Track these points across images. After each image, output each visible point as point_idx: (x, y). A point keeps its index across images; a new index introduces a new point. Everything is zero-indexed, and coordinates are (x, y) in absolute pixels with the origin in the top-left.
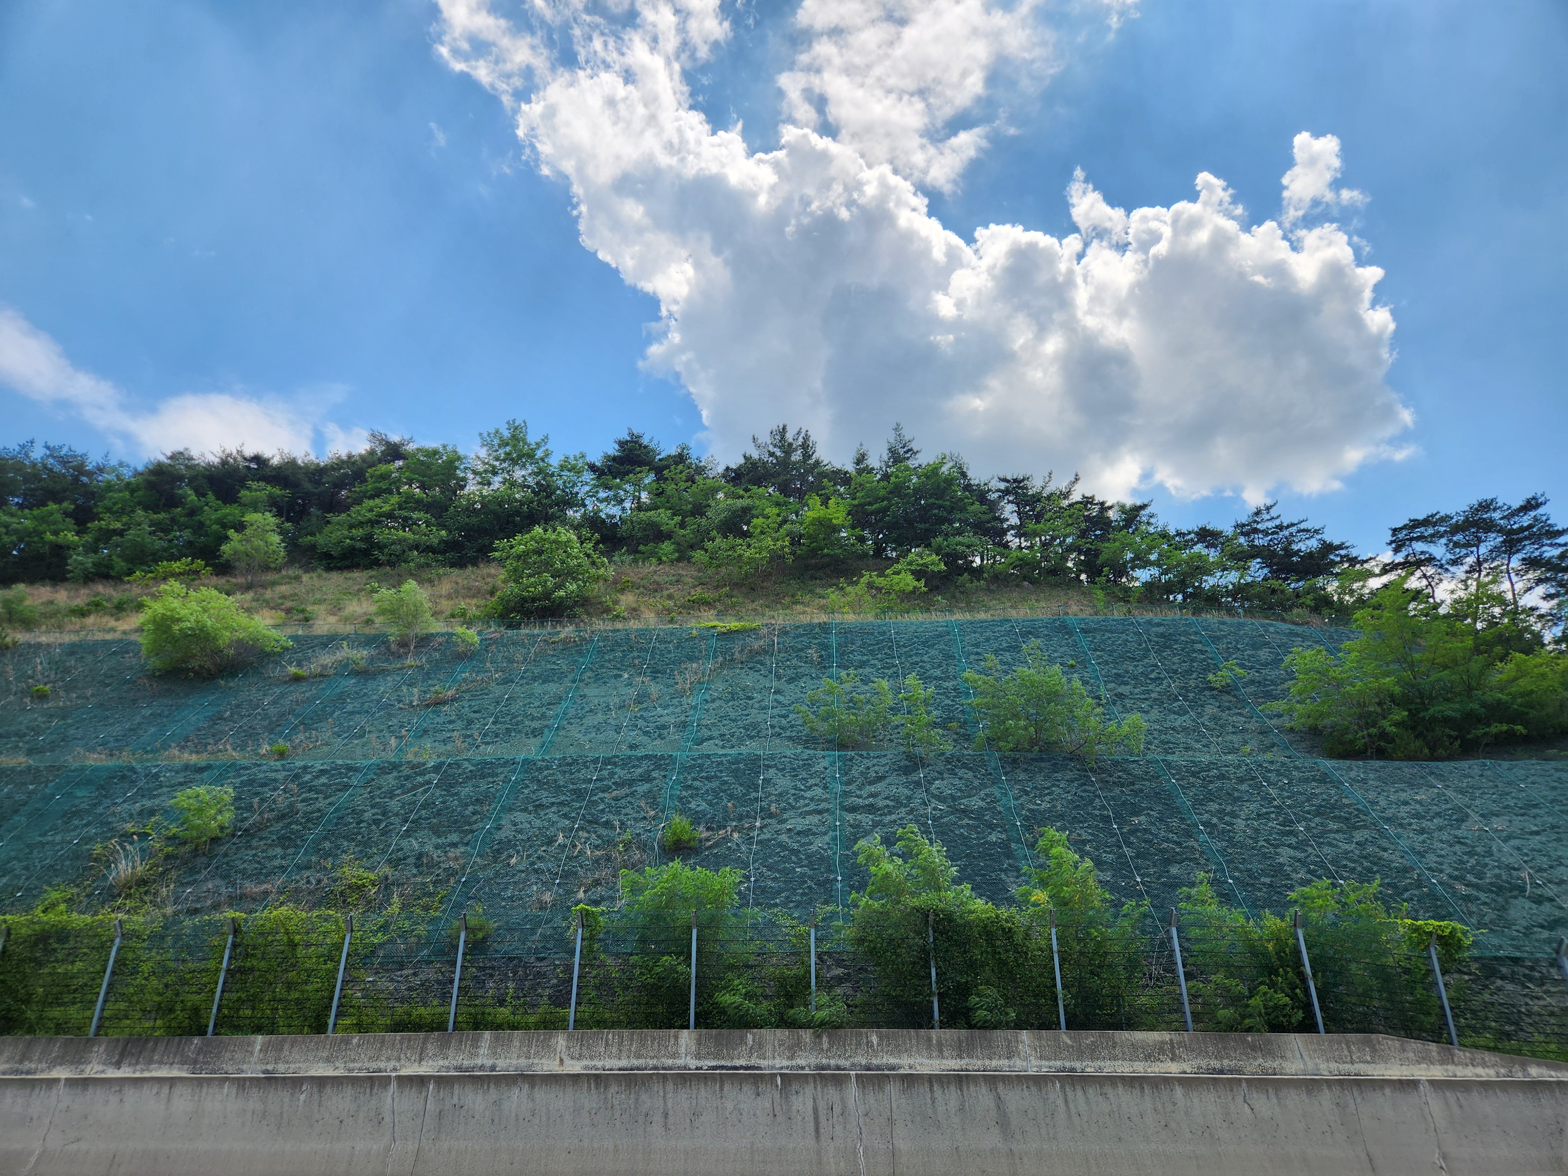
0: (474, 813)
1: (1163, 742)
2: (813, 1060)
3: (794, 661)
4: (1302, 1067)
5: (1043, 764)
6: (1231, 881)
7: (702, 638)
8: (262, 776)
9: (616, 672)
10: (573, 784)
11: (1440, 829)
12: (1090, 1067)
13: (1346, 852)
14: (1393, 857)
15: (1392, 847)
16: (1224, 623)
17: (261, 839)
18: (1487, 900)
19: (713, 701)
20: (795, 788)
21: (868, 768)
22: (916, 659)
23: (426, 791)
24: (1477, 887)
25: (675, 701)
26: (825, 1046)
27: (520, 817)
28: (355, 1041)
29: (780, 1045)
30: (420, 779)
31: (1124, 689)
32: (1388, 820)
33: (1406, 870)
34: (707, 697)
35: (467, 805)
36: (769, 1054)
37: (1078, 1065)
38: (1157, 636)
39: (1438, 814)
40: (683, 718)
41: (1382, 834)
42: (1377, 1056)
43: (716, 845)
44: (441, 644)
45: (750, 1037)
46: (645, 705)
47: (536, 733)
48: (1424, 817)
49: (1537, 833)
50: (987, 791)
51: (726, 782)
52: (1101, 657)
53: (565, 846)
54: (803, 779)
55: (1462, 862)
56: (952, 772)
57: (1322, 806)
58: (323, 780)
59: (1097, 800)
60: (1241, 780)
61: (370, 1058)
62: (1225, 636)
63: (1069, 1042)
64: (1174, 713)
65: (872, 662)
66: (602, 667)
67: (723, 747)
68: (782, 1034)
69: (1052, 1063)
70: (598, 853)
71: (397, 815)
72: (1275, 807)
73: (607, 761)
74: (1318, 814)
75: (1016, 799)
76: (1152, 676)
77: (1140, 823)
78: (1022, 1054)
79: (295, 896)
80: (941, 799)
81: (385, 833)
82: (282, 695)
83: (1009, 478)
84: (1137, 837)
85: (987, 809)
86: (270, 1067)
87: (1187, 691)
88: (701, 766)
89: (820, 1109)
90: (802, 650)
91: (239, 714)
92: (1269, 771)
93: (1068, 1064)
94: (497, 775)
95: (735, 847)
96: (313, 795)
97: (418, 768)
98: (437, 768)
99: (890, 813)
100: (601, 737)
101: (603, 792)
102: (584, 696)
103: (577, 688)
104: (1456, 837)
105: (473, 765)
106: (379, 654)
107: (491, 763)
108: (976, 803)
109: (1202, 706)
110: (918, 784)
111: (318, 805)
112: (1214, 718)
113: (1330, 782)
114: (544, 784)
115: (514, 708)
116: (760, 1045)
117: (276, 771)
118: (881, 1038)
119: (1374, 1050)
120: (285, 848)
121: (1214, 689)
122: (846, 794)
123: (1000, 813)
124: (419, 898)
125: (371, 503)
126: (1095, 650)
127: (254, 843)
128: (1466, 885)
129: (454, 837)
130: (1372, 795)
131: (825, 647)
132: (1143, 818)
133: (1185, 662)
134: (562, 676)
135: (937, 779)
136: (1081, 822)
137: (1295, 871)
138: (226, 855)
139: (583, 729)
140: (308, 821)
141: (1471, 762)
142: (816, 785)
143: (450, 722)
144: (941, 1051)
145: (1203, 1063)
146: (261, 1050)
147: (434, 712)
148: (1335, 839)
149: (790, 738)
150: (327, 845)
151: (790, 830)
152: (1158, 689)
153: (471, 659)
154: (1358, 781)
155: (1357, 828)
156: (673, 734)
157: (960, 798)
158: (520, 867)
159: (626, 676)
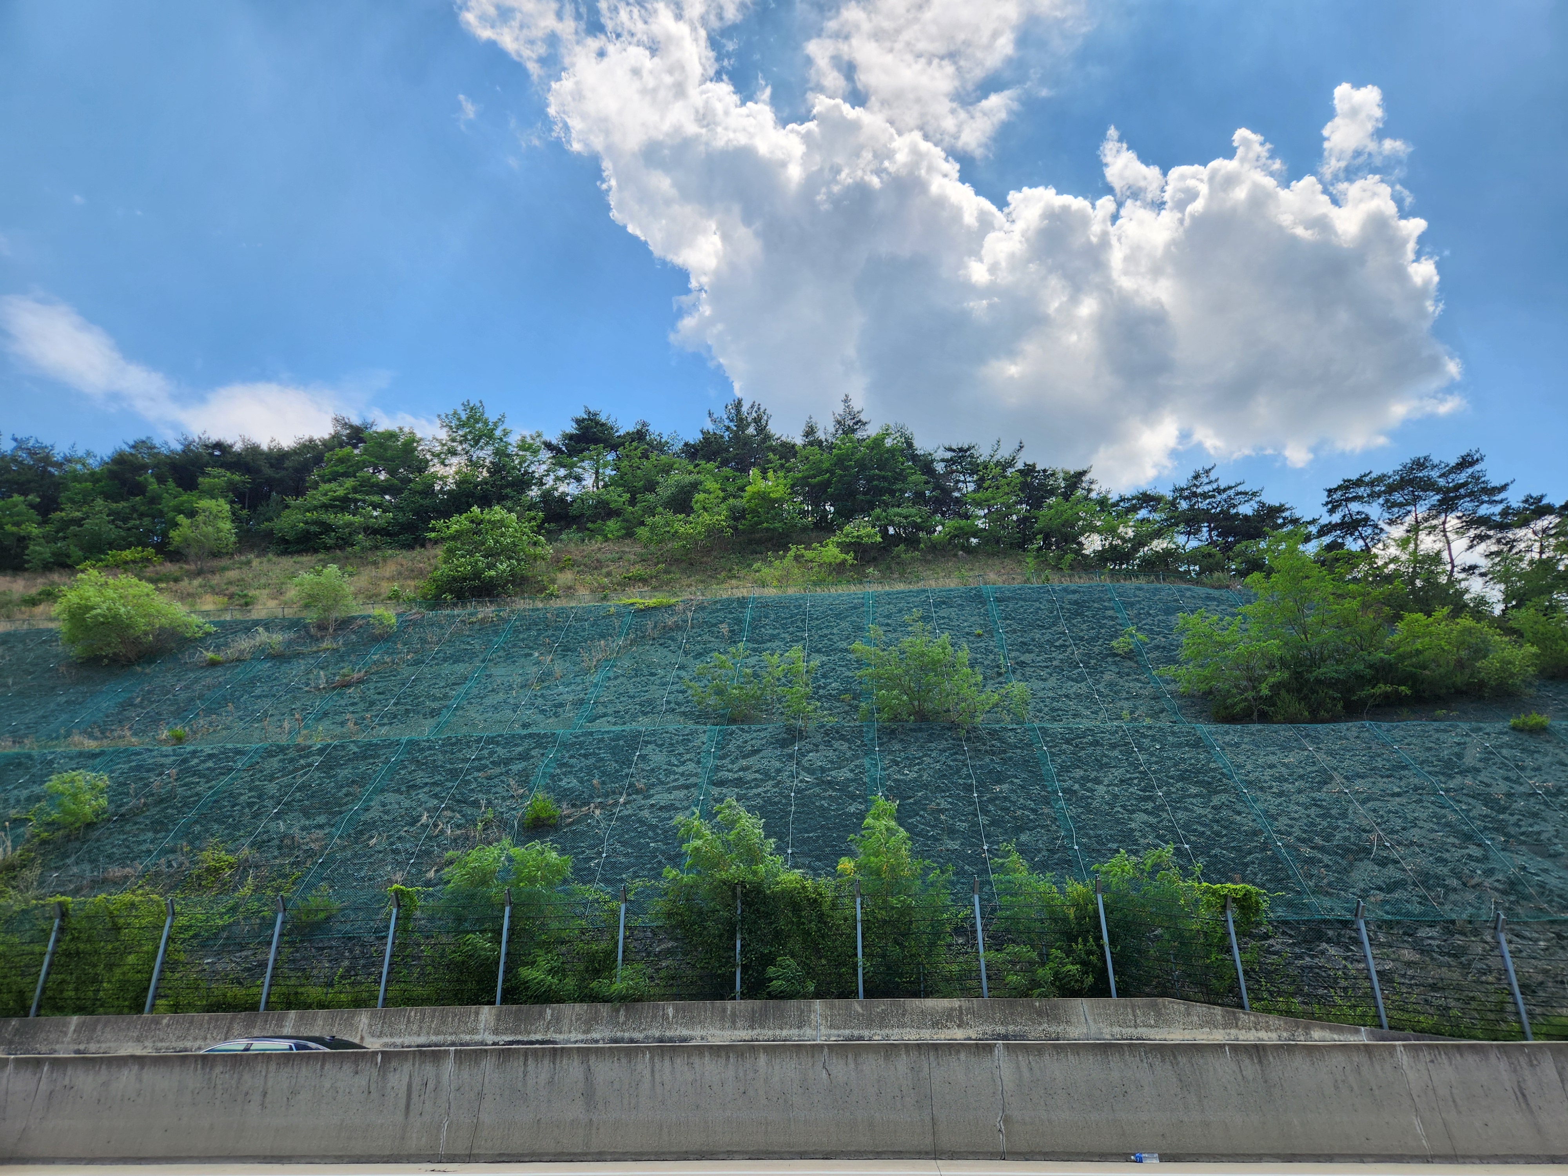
0: (346, 795)
1: (1053, 710)
2: (607, 1034)
3: (706, 637)
4: (1085, 1031)
5: (920, 735)
6: (1076, 847)
7: (619, 615)
8: (151, 761)
9: (527, 651)
10: (451, 764)
11: (1300, 792)
12: (878, 1036)
13: (1200, 816)
14: (1245, 821)
15: (1247, 811)
16: (1140, 589)
17: (136, 823)
18: (1330, 863)
19: (616, 678)
20: (669, 764)
21: (746, 742)
22: (825, 631)
23: (305, 774)
24: (1322, 849)
25: (578, 680)
26: (622, 1019)
27: (391, 797)
28: (165, 1021)
29: (577, 1020)
30: (302, 762)
31: (1027, 658)
32: (1249, 784)
33: (1255, 833)
34: (611, 674)
35: (342, 787)
36: (565, 1028)
37: (866, 1033)
38: (1070, 603)
39: (1301, 777)
40: (581, 696)
41: (1239, 797)
42: (1162, 1020)
43: (577, 822)
44: (361, 627)
45: (549, 1012)
46: (546, 684)
47: (434, 713)
48: (1286, 780)
49: (1398, 795)
50: (857, 762)
51: (602, 759)
52: (1010, 625)
53: (427, 826)
54: (679, 754)
55: (1313, 824)
56: (828, 744)
57: (1187, 771)
58: (210, 764)
59: (965, 769)
60: (1113, 746)
61: (178, 1037)
62: (1139, 602)
63: (860, 1010)
64: (1073, 680)
65: (783, 635)
66: (515, 646)
67: (615, 724)
68: (580, 1008)
69: (841, 1032)
70: (459, 832)
71: (272, 797)
72: (1140, 772)
73: (491, 740)
74: (1181, 778)
75: (885, 770)
76: (1057, 644)
77: (1001, 792)
78: (814, 1023)
79: (153, 878)
80: (810, 771)
81: (256, 816)
82: (197, 680)
83: (954, 447)
84: (995, 805)
85: (852, 780)
86: (82, 1047)
87: (1090, 658)
88: (581, 744)
89: (414, 1085)
90: (715, 625)
91: (149, 701)
92: (1145, 736)
93: (856, 1033)
94: (379, 757)
95: (595, 823)
96: (196, 779)
97: (304, 751)
98: (321, 751)
99: (757, 786)
100: (497, 716)
101: (479, 771)
102: (490, 676)
103: (486, 667)
104: (1314, 799)
105: (358, 747)
106: (298, 638)
107: (376, 745)
108: (844, 774)
109: (1102, 672)
110: (791, 757)
111: (198, 789)
112: (1111, 685)
113: (1204, 747)
114: (423, 764)
115: (420, 688)
116: (557, 1020)
117: (166, 756)
118: (677, 1010)
119: (1159, 1014)
120: (156, 832)
121: (1117, 655)
122: (717, 768)
123: (865, 783)
124: (274, 880)
125: (327, 486)
126: (1006, 619)
127: (128, 828)
128: (1312, 848)
129: (321, 819)
130: (1241, 759)
131: (739, 621)
132: (1005, 787)
133: (1093, 628)
134: (473, 655)
135: (811, 751)
136: (944, 791)
137: (1144, 836)
138: (98, 840)
139: (481, 708)
140: (184, 805)
141: (1350, 724)
142: (690, 760)
143: (353, 704)
144: (734, 1022)
145: (989, 1029)
146: (75, 1031)
147: (338, 694)
148: (1192, 804)
149: (684, 714)
150: (197, 828)
151: (652, 805)
152: (1061, 656)
153: (386, 640)
154: (1231, 745)
155: (1217, 792)
156: (568, 712)
157: (830, 770)
158: (378, 848)
159: (536, 654)
